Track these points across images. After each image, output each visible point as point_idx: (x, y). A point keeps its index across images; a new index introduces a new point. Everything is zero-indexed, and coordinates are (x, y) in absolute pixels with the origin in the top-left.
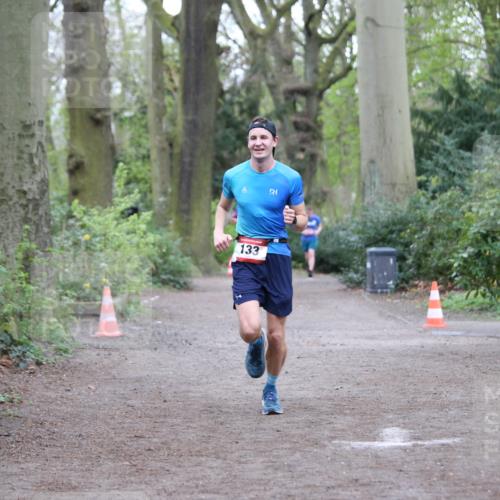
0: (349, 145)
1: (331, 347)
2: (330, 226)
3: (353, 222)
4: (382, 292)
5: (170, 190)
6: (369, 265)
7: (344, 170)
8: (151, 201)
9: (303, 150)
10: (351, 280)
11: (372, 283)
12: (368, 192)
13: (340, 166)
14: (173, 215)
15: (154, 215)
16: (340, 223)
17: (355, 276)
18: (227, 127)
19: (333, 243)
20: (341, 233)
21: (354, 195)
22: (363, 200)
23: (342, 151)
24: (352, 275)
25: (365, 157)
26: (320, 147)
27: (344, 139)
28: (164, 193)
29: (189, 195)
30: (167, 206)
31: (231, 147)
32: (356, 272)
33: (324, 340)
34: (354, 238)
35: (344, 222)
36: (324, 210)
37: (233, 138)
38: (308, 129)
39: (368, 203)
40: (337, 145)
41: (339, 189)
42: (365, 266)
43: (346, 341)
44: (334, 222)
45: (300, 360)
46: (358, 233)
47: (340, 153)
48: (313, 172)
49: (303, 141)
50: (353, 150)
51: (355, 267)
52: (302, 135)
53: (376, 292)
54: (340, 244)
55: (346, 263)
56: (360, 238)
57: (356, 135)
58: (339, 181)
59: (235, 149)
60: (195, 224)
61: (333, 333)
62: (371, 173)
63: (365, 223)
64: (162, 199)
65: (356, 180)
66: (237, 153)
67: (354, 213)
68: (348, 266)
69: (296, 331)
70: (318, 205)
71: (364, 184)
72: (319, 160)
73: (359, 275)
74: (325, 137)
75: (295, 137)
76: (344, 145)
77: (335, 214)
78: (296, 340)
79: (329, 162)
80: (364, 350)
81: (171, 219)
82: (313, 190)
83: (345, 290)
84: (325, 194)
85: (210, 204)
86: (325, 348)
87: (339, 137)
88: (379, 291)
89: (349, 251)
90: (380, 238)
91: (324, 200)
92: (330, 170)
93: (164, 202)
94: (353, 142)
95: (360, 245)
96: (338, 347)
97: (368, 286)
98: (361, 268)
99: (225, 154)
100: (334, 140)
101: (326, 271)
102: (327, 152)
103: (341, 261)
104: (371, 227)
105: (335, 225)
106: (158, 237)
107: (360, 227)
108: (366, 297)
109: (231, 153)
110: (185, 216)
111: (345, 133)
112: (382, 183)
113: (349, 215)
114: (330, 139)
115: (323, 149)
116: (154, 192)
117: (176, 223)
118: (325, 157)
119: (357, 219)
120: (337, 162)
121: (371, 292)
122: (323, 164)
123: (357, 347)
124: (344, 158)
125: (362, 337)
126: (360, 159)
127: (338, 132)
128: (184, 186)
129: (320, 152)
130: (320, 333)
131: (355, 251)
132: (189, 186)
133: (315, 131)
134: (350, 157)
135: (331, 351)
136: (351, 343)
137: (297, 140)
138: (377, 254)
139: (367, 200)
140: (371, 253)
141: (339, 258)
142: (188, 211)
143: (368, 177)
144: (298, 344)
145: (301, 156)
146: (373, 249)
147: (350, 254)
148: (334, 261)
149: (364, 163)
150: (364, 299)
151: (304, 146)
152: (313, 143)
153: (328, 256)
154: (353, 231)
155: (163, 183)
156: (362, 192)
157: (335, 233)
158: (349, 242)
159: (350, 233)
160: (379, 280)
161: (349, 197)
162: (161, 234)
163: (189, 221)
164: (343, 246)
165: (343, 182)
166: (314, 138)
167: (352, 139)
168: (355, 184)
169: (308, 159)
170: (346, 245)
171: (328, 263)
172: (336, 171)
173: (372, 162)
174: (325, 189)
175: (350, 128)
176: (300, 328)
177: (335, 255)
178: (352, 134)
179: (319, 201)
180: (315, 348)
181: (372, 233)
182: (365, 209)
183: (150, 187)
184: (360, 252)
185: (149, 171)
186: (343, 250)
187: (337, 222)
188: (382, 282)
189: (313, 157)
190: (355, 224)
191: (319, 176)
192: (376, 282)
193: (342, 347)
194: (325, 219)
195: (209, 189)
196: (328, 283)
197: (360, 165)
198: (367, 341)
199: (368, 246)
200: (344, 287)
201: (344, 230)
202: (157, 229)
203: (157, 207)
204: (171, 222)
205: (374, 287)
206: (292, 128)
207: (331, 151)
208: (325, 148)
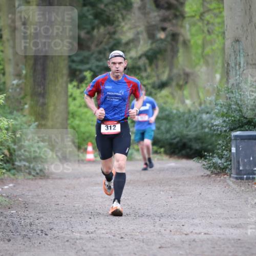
0: (213, 24)
1: (195, 236)
2: (192, 109)
3: (216, 104)
4: (247, 179)
5: (24, 72)
6: (234, 150)
7: (208, 50)
8: (4, 83)
9: (164, 29)
10: (215, 166)
11: (238, 168)
12: (232, 73)
13: (204, 46)
14: (28, 100)
15: (7, 99)
16: (203, 106)
17: (219, 161)
18: (85, 5)
19: (196, 127)
20: (204, 116)
21: (218, 76)
22: (227, 81)
23: (206, 29)
24: (216, 160)
25: (229, 35)
26: (182, 26)
27: (208, 17)
28: (18, 75)
29: (44, 77)
30: (21, 89)
31: (89, 27)
32: (221, 157)
33: (186, 229)
34: (218, 121)
35: (208, 105)
36: (186, 92)
37: (91, 17)
38: (170, 7)
39: (233, 85)
40: (200, 24)
41: (202, 70)
42: (230, 151)
43: (210, 230)
44: (197, 104)
45: (162, 250)
46: (223, 116)
47: (203, 32)
48: (175, 52)
49: (164, 20)
50: (217, 29)
51: (220, 151)
52: (163, 13)
53: (242, 179)
54: (203, 128)
55: (209, 147)
56: (224, 121)
57: (221, 12)
58: (202, 61)
59: (93, 29)
60: (51, 108)
61: (196, 221)
62: (236, 53)
63: (230, 105)
64: (15, 82)
65: (220, 61)
66: (95, 32)
67: (218, 95)
68: (212, 151)
69: (157, 219)
70: (181, 87)
71: (228, 64)
72: (181, 39)
73: (223, 160)
74: (187, 15)
75: (155, 15)
76: (208, 23)
77: (199, 97)
78: (159, 229)
79: (192, 42)
80: (229, 240)
81: (26, 104)
82: (175, 71)
83: (209, 176)
84: (187, 75)
85: (67, 87)
86: (187, 237)
87: (202, 15)
88: (245, 176)
89: (212, 135)
90: (245, 121)
91: (187, 83)
92: (193, 51)
93: (18, 85)
94: (218, 20)
95: (225, 129)
96: (202, 236)
97: (233, 171)
98: (225, 153)
99: (83, 34)
100: (197, 17)
101: (189, 157)
102: (189, 31)
103: (205, 145)
104: (236, 110)
105: (199, 108)
106: (12, 122)
107: (225, 110)
108: (231, 183)
109: (88, 33)
110: (41, 100)
111: (209, 10)
112: (247, 63)
113: (213, 98)
114: (193, 17)
115: (185, 27)
116: (7, 74)
117: (31, 107)
118: (188, 36)
119: (221, 101)
120: (200, 42)
121: (237, 178)
122: (186, 43)
123: (223, 237)
124: (208, 37)
125: (227, 226)
126: (224, 38)
127: (202, 10)
128: (39, 67)
129: (182, 31)
130: (183, 221)
131: (219, 135)
132: (44, 69)
133: (176, 9)
134: (214, 36)
135: (194, 240)
136: (216, 232)
137: (158, 19)
138: (242, 138)
139: (232, 81)
140: (236, 136)
141: (202, 143)
142: (43, 95)
143: (233, 57)
144: (159, 233)
145: (162, 35)
146: (238, 133)
147: (214, 139)
148: (197, 146)
149: (228, 43)
150: (228, 185)
151: (166, 25)
152: (174, 21)
153: (190, 140)
154: (217, 114)
155: (18, 65)
156: (226, 74)
157: (198, 117)
158: (213, 126)
159: (214, 116)
160: (244, 165)
161: (213, 78)
162: (15, 119)
163: (44, 104)
164: (207, 130)
165: (207, 63)
166: (176, 16)
167: (216, 16)
168: (219, 65)
169: (169, 39)
170: (210, 128)
171: (191, 148)
172: (200, 51)
173: (237, 41)
174: (188, 70)
175: (213, 5)
176: (162, 216)
177: (197, 139)
178: (217, 11)
179: (181, 83)
180: (177, 238)
181: (237, 115)
182: (229, 91)
183: (3, 69)
184: (224, 136)
185: (2, 51)
186: (206, 134)
187: (200, 104)
188: (247, 168)
189: (174, 36)
190: (219, 107)
191: (181, 57)
192: (241, 168)
193: (206, 236)
194: (188, 102)
195: (65, 71)
196: (191, 169)
197: (224, 44)
198: (232, 230)
199: (232, 130)
200: (209, 173)
201: (207, 113)
202: (11, 113)
203: (10, 90)
204: (26, 106)
205: (239, 172)
206: (153, 7)
207: (194, 29)
208: (187, 26)
